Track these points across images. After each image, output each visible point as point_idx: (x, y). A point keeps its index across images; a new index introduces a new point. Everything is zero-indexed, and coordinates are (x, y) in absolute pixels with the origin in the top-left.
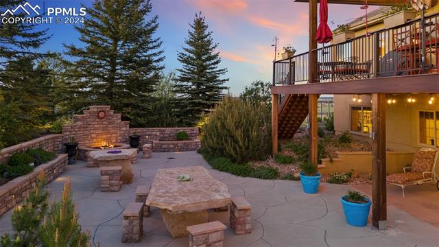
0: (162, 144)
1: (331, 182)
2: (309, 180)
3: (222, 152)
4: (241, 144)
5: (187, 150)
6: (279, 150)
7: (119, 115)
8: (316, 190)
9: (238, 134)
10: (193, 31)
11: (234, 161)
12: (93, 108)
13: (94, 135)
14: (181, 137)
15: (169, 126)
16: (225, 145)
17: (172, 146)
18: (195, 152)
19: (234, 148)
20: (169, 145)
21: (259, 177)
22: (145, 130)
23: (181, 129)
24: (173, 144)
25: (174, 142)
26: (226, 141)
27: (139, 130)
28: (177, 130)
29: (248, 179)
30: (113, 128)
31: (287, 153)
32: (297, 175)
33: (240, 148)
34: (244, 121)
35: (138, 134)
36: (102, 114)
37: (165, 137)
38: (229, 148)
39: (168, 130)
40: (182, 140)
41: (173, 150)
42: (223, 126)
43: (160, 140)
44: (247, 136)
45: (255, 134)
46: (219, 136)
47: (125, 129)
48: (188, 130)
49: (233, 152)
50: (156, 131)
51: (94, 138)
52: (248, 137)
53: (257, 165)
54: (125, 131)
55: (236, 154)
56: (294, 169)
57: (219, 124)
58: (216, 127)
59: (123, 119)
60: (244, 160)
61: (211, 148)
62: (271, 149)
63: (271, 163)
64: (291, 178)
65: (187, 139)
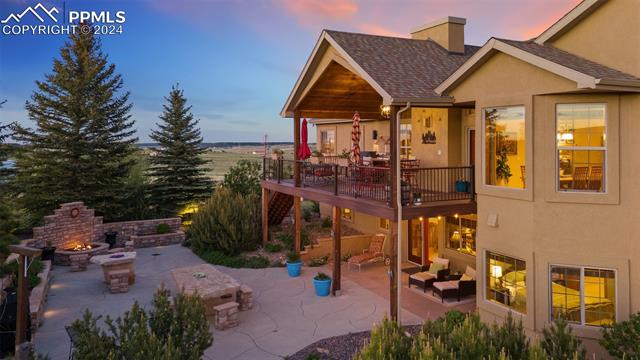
0: (142, 239)
1: (311, 266)
2: (293, 267)
3: (215, 246)
4: (234, 237)
5: (170, 243)
6: (269, 239)
7: (92, 211)
8: (299, 274)
9: (232, 228)
10: (169, 105)
11: (227, 253)
12: (65, 207)
13: (67, 237)
14: (162, 229)
15: (146, 218)
16: (219, 239)
17: (153, 241)
18: (180, 245)
19: (228, 242)
20: (149, 239)
21: (253, 267)
22: (120, 224)
23: (161, 221)
24: (154, 238)
25: (156, 236)
26: (219, 235)
27: (114, 225)
28: (157, 222)
29: (242, 269)
30: (87, 226)
31: (276, 242)
32: (284, 262)
33: (234, 241)
34: (236, 214)
35: (114, 230)
36: (75, 213)
37: (144, 231)
38: (223, 243)
39: (147, 223)
40: (163, 233)
41: (154, 245)
42: (217, 222)
43: (139, 235)
44: (239, 230)
45: (247, 227)
46: (212, 231)
47: (98, 226)
48: (169, 221)
49: (226, 246)
50: (133, 225)
51: (67, 239)
52: (241, 230)
53: (249, 256)
54: (98, 228)
55: (230, 246)
56: (281, 257)
57: (212, 219)
58: (210, 223)
59: (96, 214)
60: (236, 252)
61: (204, 242)
62: (261, 238)
63: (262, 253)
64: (279, 265)
65: (169, 232)
